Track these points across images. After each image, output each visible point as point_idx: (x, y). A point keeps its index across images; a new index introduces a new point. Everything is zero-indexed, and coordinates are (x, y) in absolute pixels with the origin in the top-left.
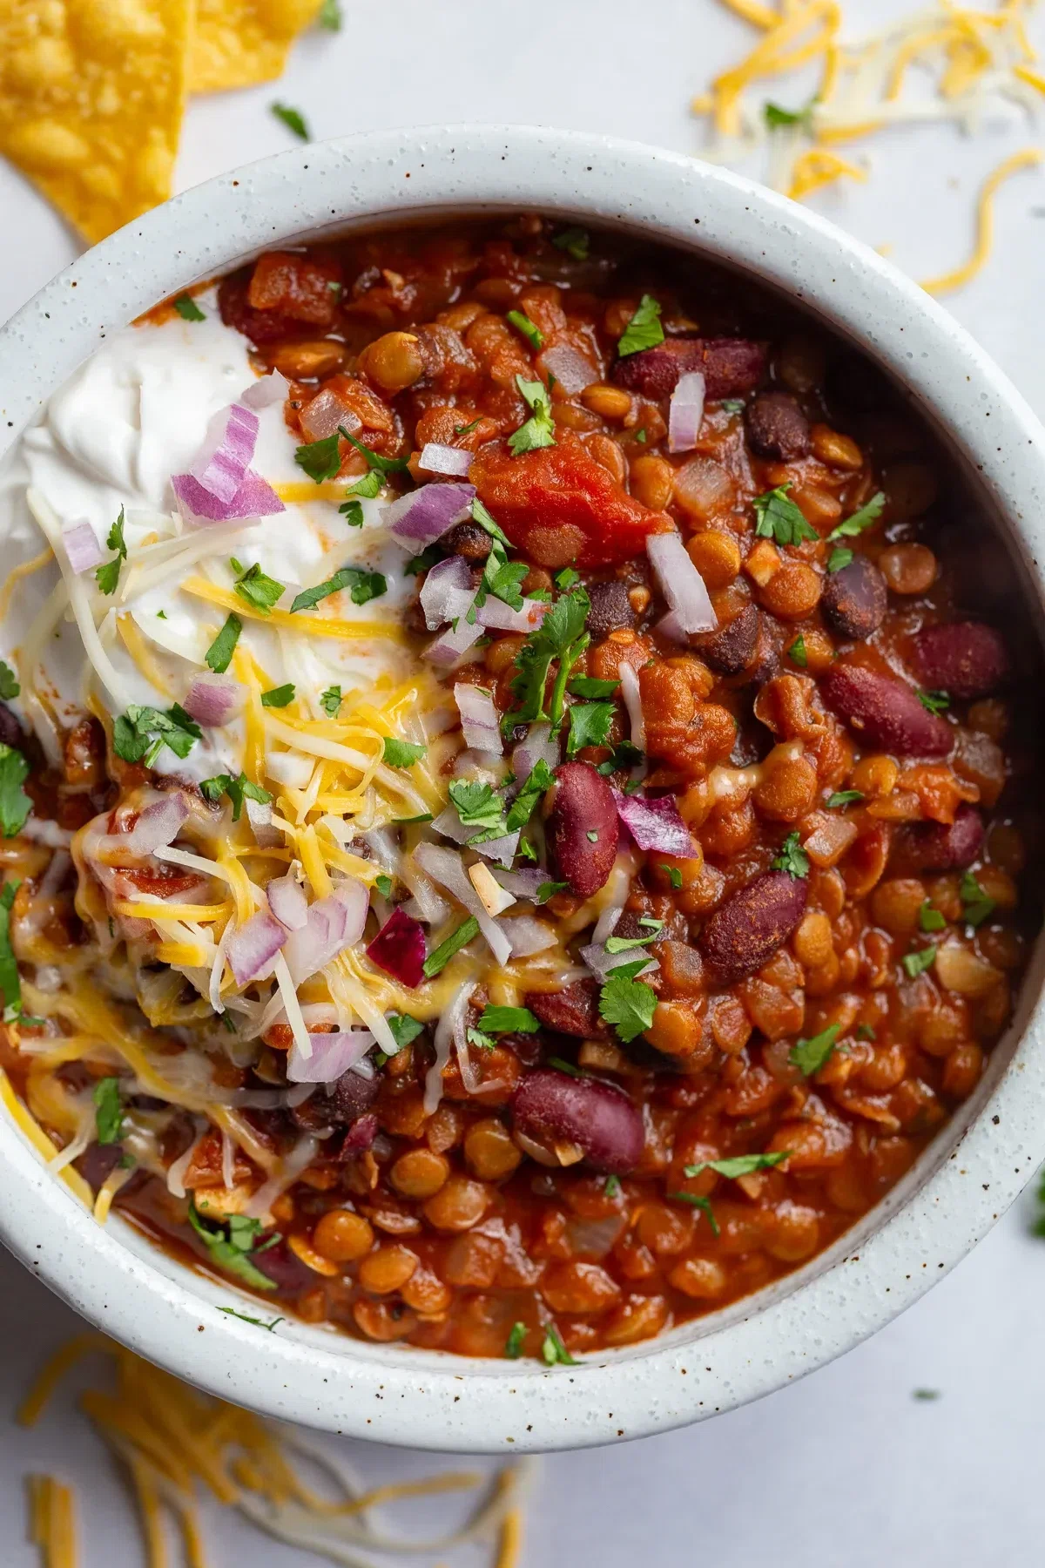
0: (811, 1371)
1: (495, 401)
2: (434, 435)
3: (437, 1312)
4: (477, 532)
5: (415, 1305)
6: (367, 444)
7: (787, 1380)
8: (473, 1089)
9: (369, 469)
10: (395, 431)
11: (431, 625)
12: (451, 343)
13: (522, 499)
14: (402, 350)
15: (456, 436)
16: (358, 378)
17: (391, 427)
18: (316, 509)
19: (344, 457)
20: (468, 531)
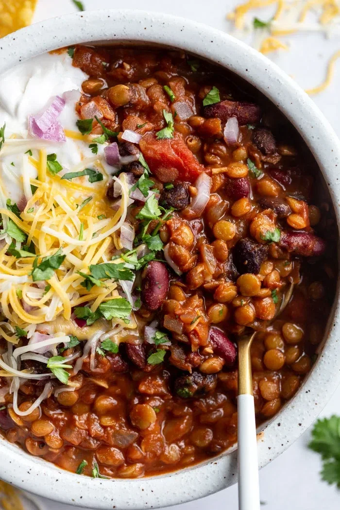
0: (189, 501)
1: (153, 117)
2: (129, 126)
3: (56, 449)
4: (139, 166)
5: (48, 443)
6: (104, 124)
7: (180, 502)
8: (93, 370)
9: (103, 134)
10: (115, 121)
11: (115, 195)
12: (142, 93)
13: (158, 157)
14: (123, 91)
15: (137, 128)
16: (105, 98)
17: (114, 119)
18: (80, 143)
19: (94, 127)
20: (136, 164)
